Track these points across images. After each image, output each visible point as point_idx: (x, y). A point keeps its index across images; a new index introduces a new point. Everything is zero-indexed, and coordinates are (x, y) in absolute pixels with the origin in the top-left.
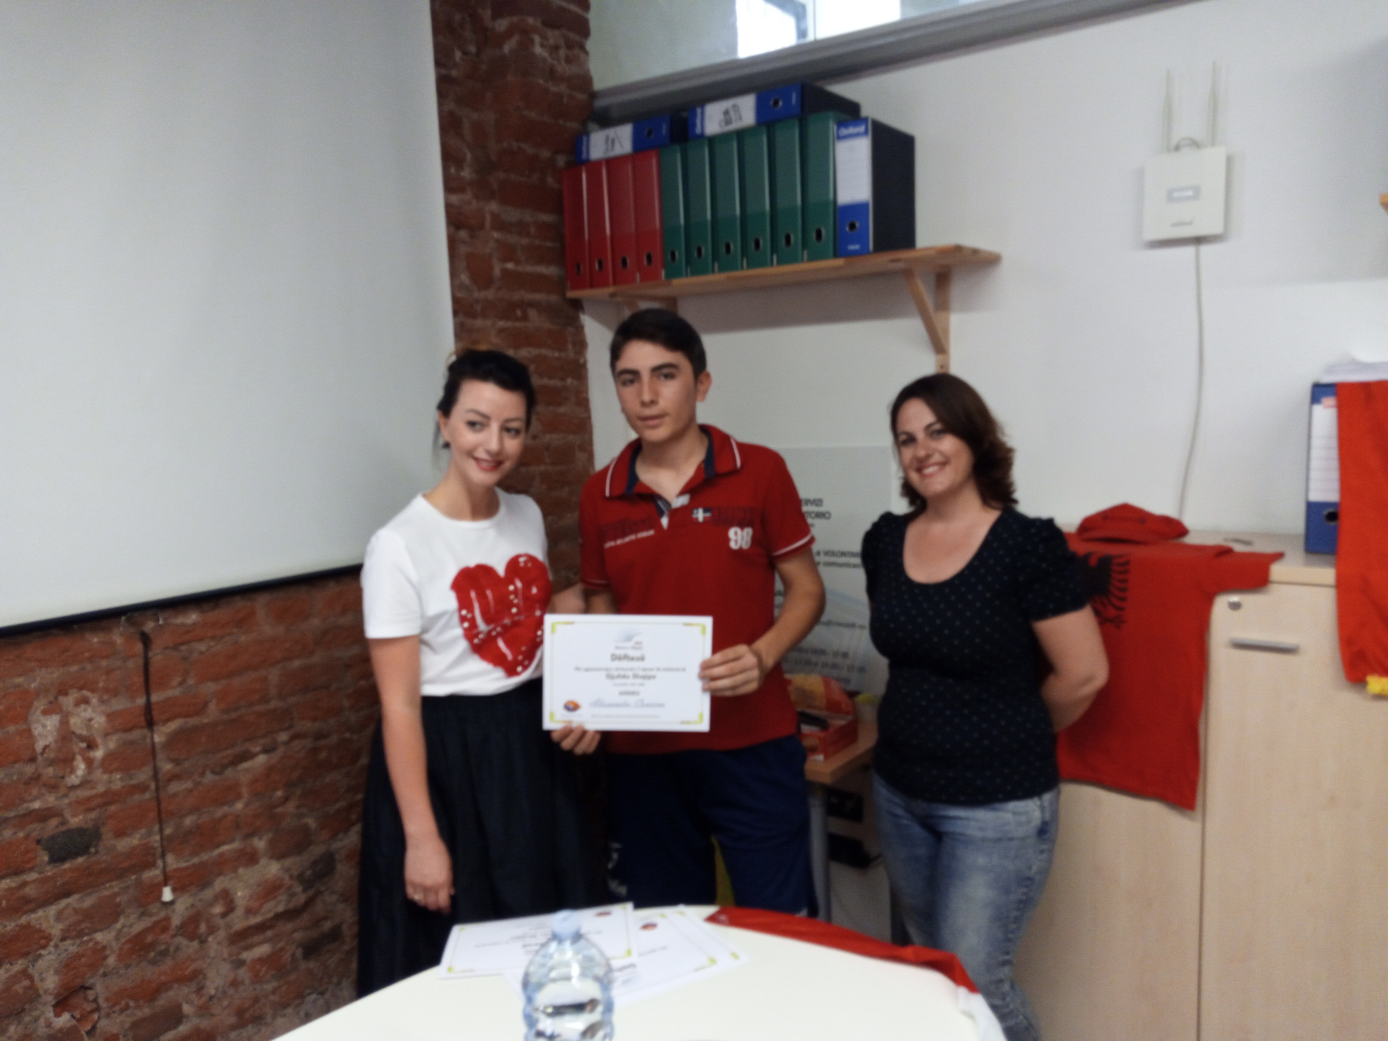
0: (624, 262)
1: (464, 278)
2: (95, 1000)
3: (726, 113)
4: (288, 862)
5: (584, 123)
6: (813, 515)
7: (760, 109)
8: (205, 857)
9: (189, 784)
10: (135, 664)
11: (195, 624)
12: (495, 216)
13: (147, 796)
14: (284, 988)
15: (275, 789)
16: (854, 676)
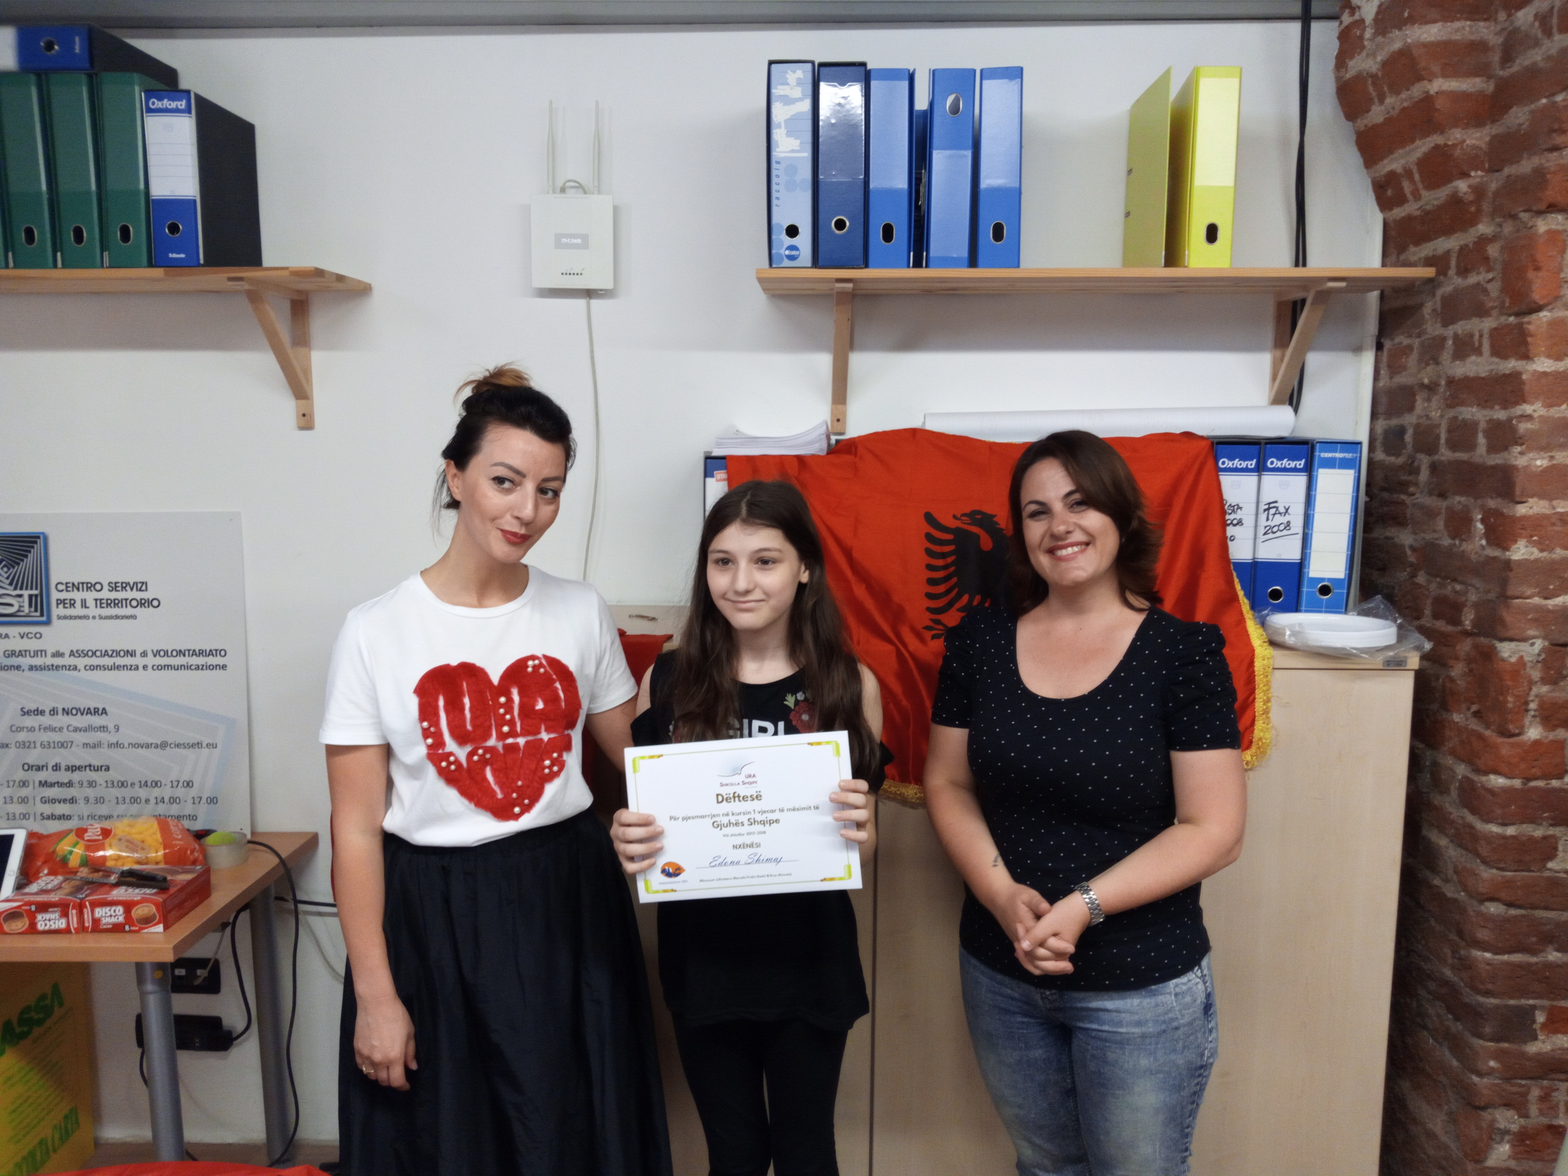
6: (135, 603)
7: (25, 50)
16: (202, 810)
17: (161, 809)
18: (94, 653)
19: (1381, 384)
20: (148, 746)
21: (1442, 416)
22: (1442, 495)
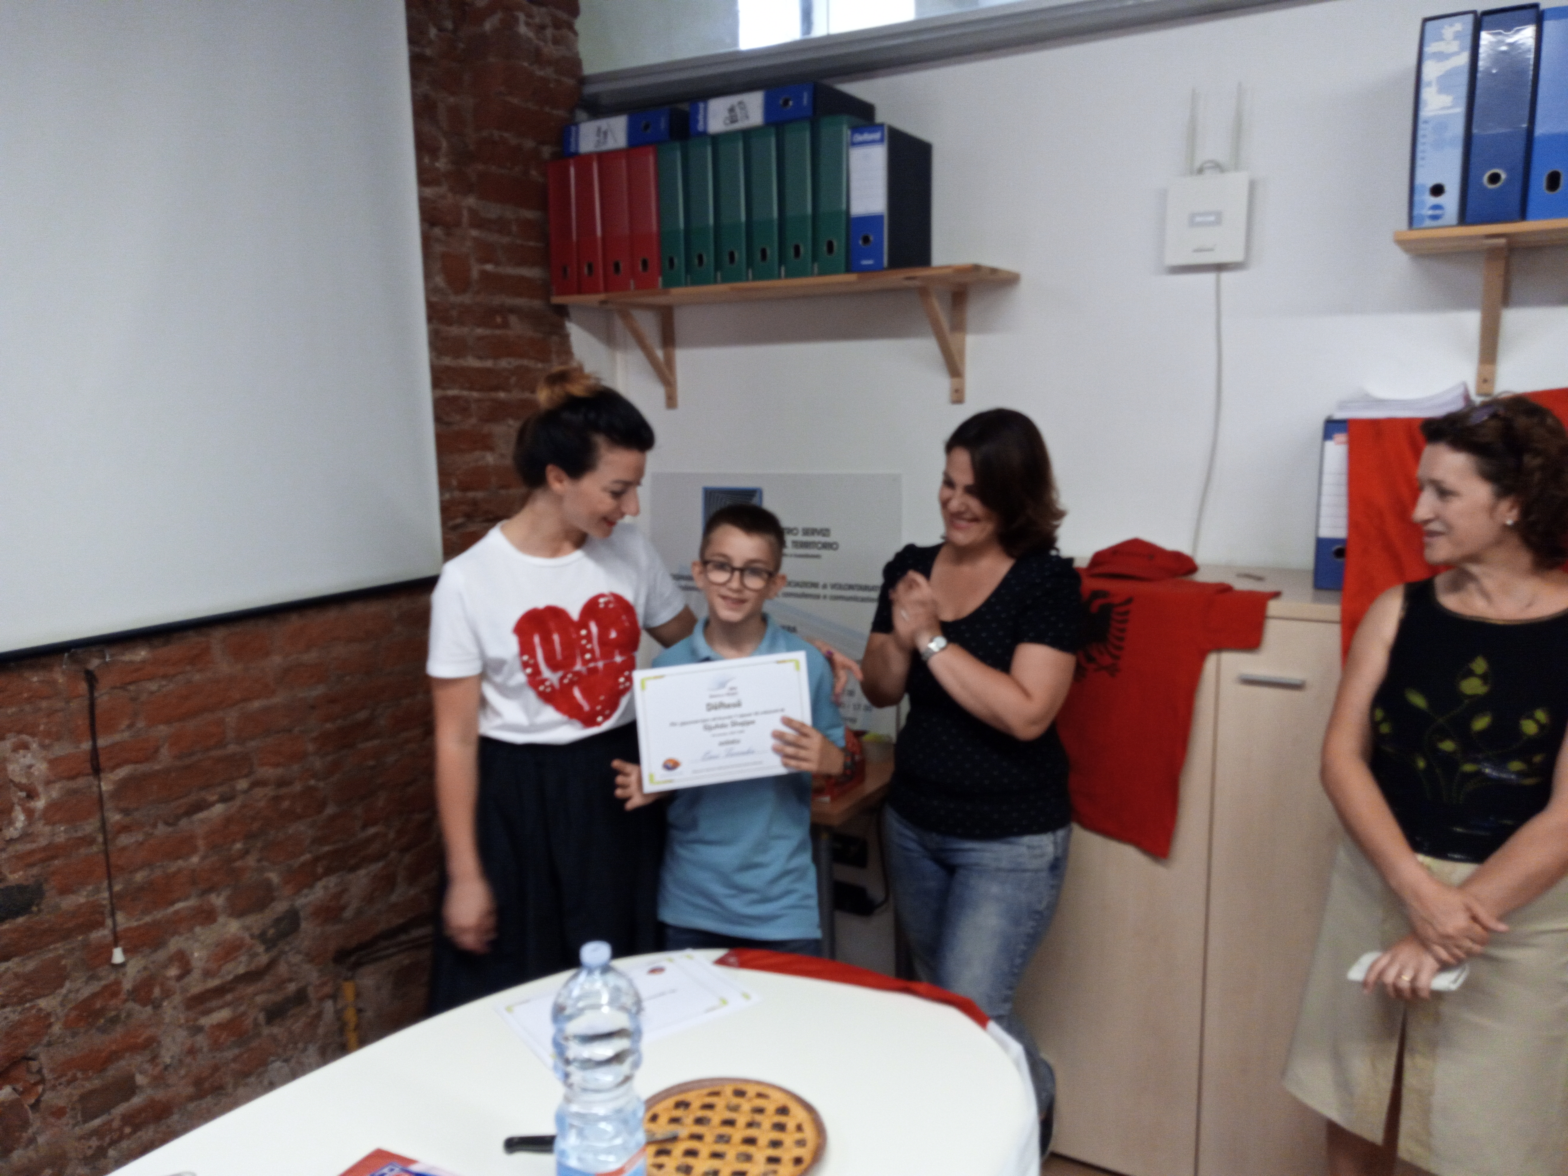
0: (617, 267)
1: (439, 280)
2: (39, 1071)
3: (732, 110)
4: (250, 920)
5: (572, 112)
6: (820, 545)
7: (769, 107)
8: (159, 915)
9: (140, 837)
10: (78, 705)
11: (143, 662)
12: (473, 212)
13: (95, 849)
14: (246, 1056)
15: (234, 841)
16: (861, 715)
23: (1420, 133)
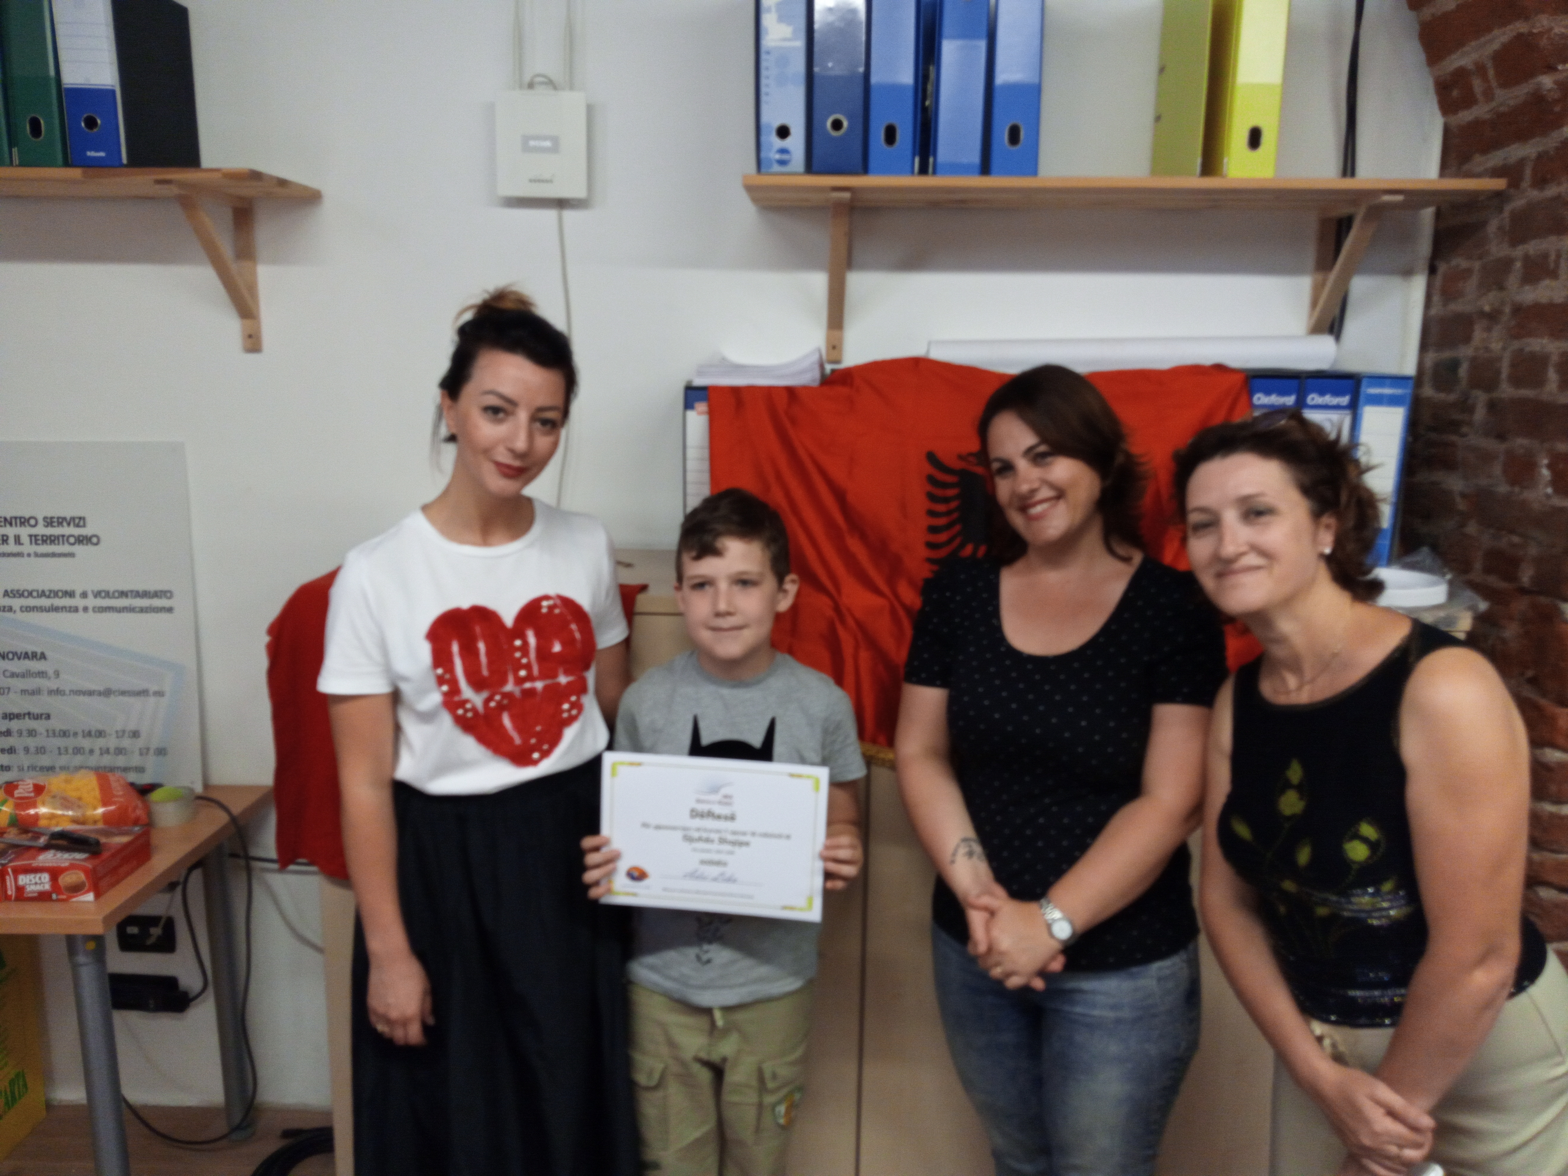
6: (73, 540)
16: (150, 762)
17: (106, 760)
18: (30, 594)
19: (1433, 312)
20: (90, 693)
21: (1504, 349)
22: (1501, 437)
23: (764, 64)
